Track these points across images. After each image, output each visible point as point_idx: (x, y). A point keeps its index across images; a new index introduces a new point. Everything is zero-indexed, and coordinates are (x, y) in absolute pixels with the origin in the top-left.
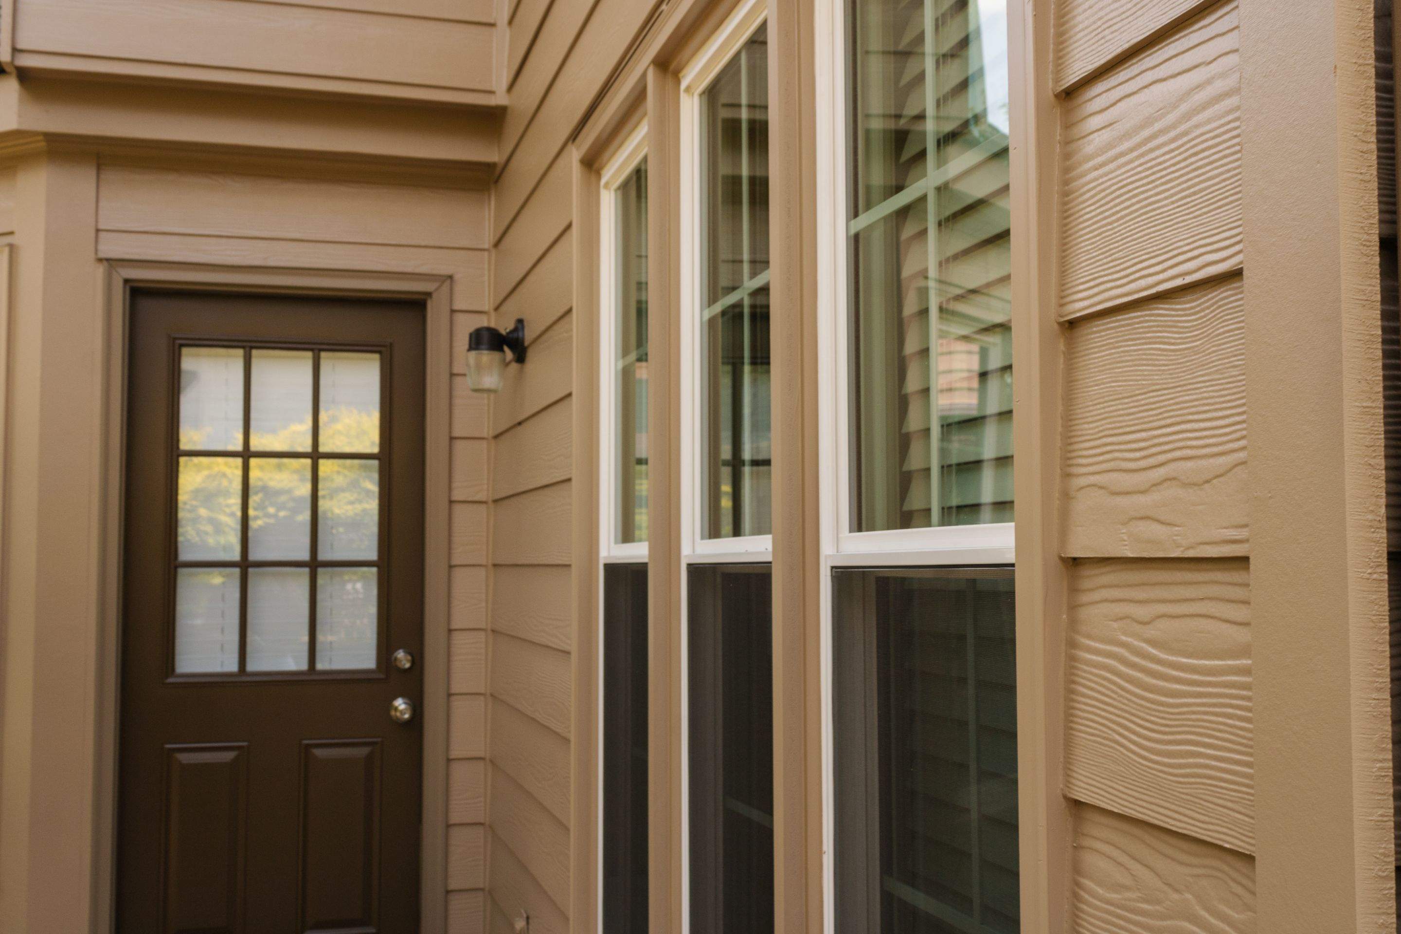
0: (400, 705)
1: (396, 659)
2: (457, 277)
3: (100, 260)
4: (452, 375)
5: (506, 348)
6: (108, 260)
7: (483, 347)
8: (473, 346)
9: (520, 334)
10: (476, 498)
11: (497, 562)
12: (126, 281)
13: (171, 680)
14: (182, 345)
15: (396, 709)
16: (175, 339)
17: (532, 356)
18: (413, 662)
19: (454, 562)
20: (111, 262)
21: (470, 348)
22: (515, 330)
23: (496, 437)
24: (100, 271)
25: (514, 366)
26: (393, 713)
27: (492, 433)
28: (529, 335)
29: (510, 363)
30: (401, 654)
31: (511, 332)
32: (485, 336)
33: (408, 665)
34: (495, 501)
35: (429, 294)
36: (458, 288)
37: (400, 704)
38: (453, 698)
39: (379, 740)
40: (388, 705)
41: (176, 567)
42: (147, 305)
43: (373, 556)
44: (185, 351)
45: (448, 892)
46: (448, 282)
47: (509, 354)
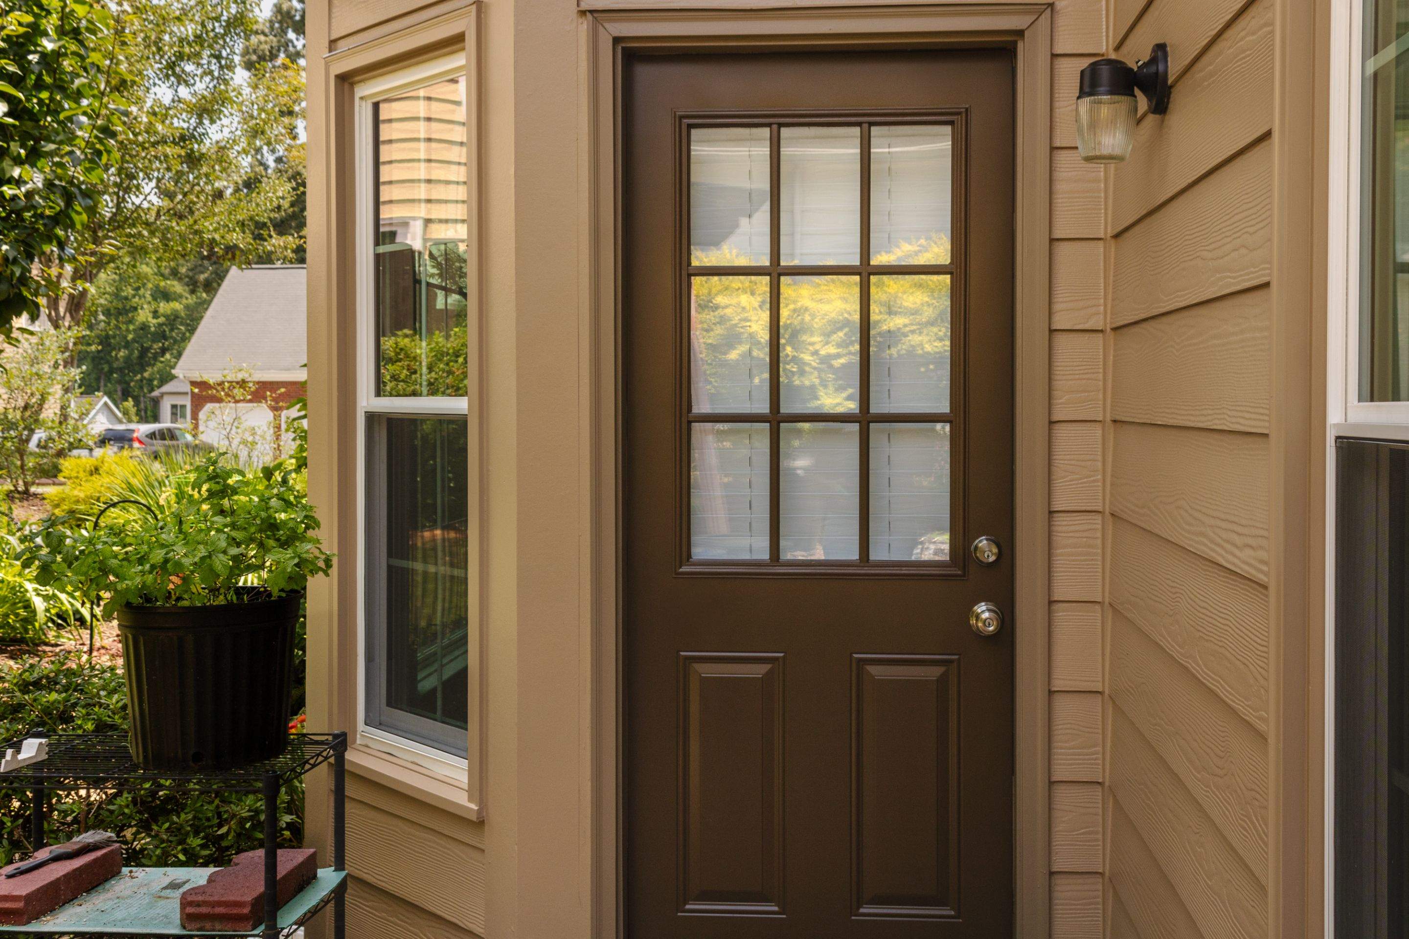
0: (983, 612)
1: (976, 547)
2: (1059, 5)
3: (583, 13)
4: (1053, 149)
5: (1137, 92)
6: (591, 12)
7: (1102, 89)
8: (1087, 90)
9: (1161, 67)
10: (1087, 326)
11: (1118, 418)
12: (617, 40)
13: (685, 569)
14: (690, 127)
15: (978, 617)
16: (681, 117)
17: (1179, 100)
18: (1000, 555)
19: (1055, 418)
20: (595, 15)
21: (1082, 94)
22: (1153, 60)
23: (1116, 236)
24: (584, 26)
25: (1151, 118)
26: (973, 621)
27: (1110, 232)
28: (1174, 67)
29: (1144, 116)
30: (983, 543)
31: (1145, 65)
32: (1105, 72)
33: (992, 559)
34: (1115, 329)
35: (1020, 33)
36: (1061, 22)
37: (983, 610)
38: (1055, 607)
39: (956, 657)
40: (968, 611)
41: (689, 423)
42: (645, 73)
43: (945, 407)
44: (694, 132)
45: (1051, 874)
46: (1049, 11)
47: (1143, 102)
